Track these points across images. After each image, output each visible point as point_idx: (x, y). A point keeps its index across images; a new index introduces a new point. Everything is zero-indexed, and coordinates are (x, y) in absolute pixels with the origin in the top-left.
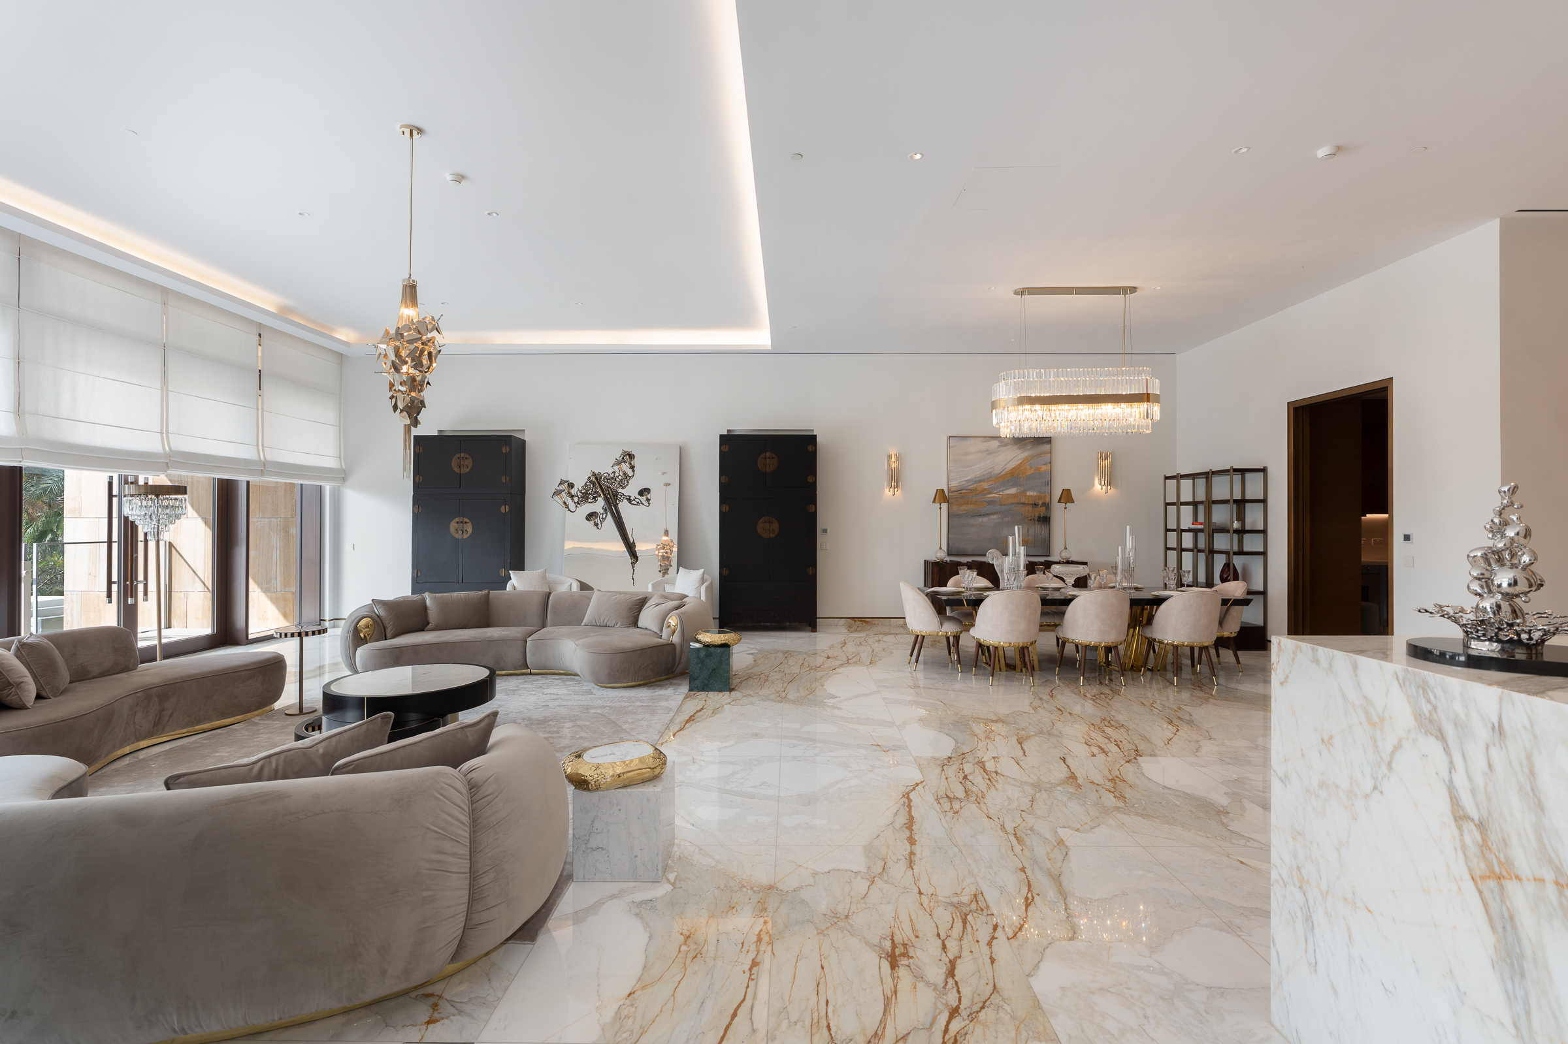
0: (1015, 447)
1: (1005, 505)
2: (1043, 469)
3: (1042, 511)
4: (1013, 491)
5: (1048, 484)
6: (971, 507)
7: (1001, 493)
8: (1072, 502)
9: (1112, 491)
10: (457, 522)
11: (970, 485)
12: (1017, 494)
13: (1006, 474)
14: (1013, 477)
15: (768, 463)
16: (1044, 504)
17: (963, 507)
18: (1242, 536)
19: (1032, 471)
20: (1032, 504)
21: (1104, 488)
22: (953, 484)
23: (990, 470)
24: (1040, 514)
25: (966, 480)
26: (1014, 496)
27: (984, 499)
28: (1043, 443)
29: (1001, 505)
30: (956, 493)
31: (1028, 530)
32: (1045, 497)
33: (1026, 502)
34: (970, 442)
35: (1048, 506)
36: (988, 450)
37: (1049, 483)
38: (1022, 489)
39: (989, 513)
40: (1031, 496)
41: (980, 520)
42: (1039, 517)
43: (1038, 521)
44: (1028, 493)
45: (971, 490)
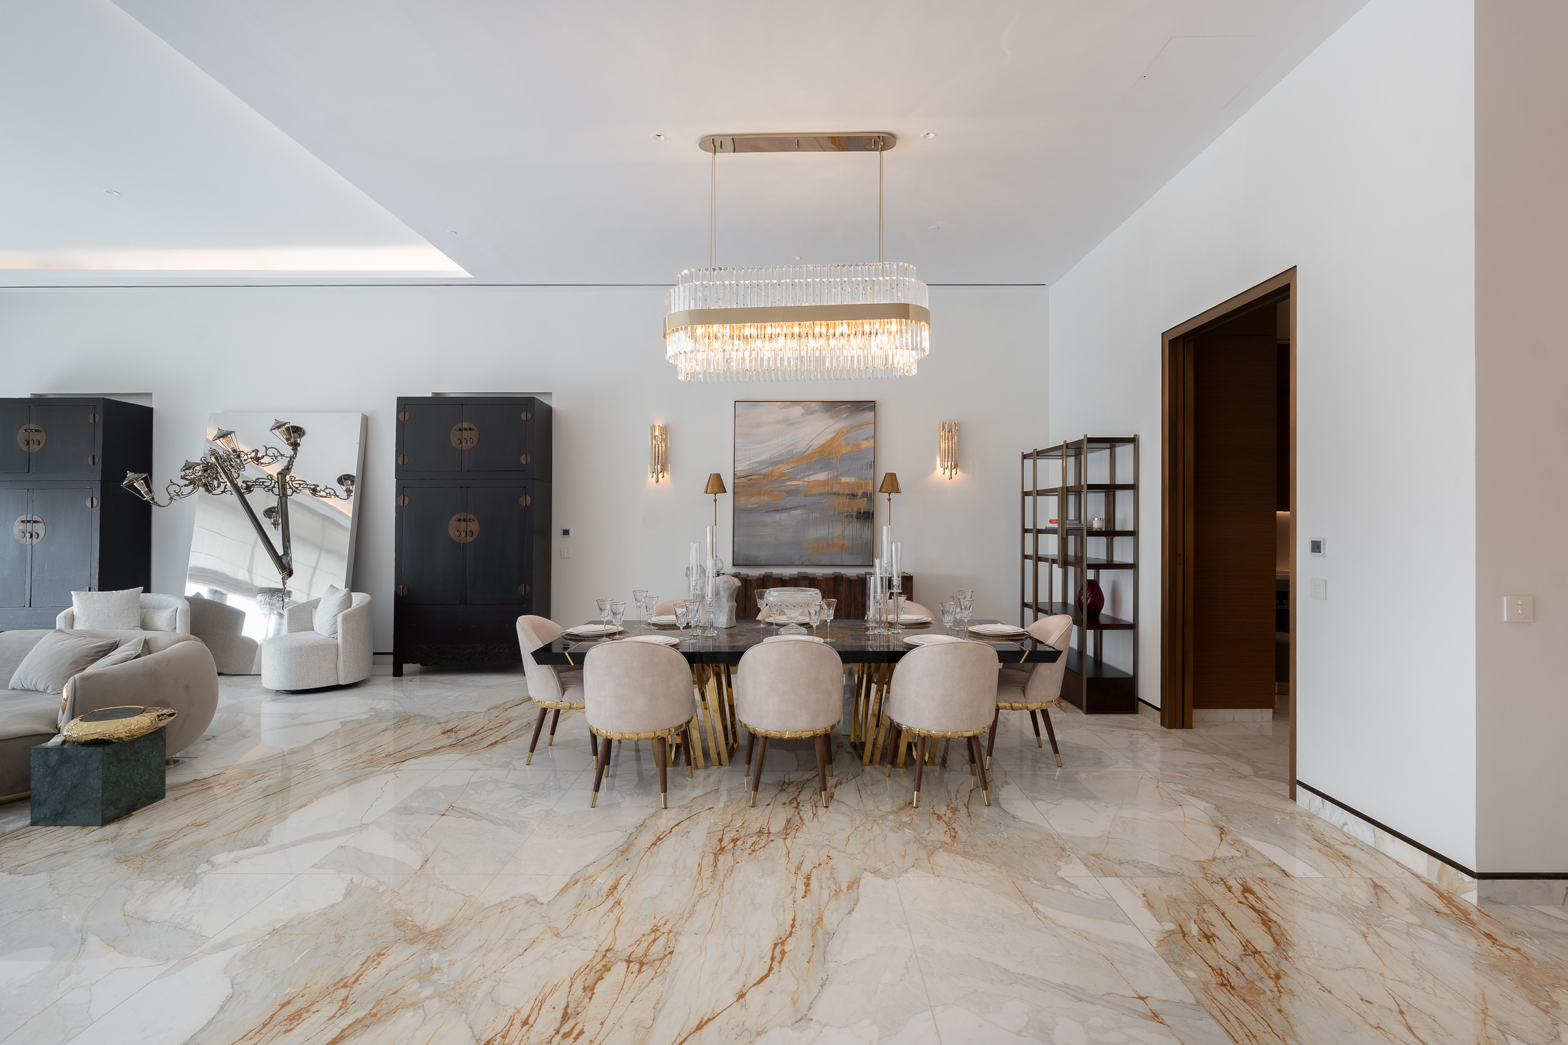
0: (826, 416)
1: (811, 496)
2: (863, 446)
3: (862, 504)
4: (822, 476)
5: (871, 467)
6: (765, 499)
7: (806, 479)
8: (898, 491)
9: (958, 475)
10: (23, 522)
11: (764, 468)
12: (828, 480)
13: (813, 453)
14: (822, 457)
15: (464, 438)
16: (865, 495)
17: (754, 499)
18: (1112, 540)
19: (849, 449)
20: (849, 495)
21: (947, 472)
22: (740, 467)
23: (791, 448)
24: (859, 509)
25: (758, 462)
26: (824, 483)
27: (783, 488)
28: (864, 410)
29: (806, 496)
30: (743, 479)
31: (843, 531)
32: (866, 484)
33: (841, 492)
34: (763, 408)
35: (870, 497)
36: (788, 420)
37: (873, 465)
38: (835, 474)
39: (789, 507)
40: (847, 483)
41: (778, 516)
42: (859, 513)
43: (858, 518)
44: (843, 480)
45: (765, 475)
